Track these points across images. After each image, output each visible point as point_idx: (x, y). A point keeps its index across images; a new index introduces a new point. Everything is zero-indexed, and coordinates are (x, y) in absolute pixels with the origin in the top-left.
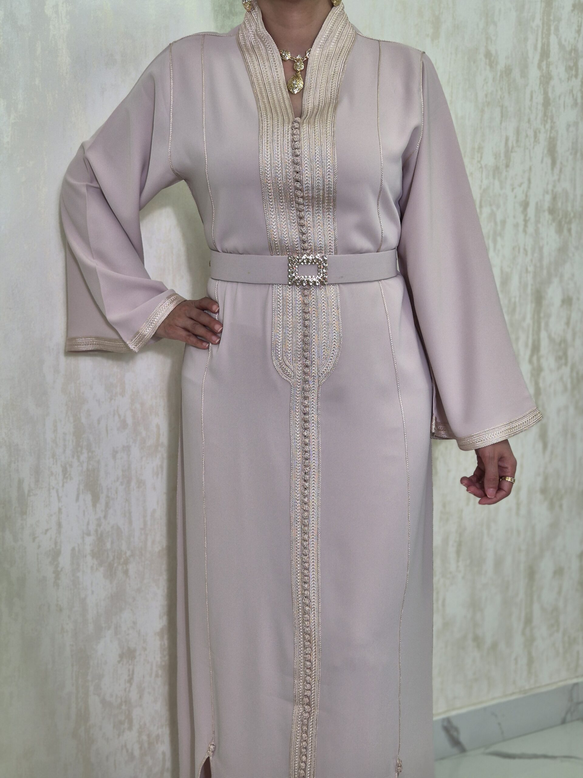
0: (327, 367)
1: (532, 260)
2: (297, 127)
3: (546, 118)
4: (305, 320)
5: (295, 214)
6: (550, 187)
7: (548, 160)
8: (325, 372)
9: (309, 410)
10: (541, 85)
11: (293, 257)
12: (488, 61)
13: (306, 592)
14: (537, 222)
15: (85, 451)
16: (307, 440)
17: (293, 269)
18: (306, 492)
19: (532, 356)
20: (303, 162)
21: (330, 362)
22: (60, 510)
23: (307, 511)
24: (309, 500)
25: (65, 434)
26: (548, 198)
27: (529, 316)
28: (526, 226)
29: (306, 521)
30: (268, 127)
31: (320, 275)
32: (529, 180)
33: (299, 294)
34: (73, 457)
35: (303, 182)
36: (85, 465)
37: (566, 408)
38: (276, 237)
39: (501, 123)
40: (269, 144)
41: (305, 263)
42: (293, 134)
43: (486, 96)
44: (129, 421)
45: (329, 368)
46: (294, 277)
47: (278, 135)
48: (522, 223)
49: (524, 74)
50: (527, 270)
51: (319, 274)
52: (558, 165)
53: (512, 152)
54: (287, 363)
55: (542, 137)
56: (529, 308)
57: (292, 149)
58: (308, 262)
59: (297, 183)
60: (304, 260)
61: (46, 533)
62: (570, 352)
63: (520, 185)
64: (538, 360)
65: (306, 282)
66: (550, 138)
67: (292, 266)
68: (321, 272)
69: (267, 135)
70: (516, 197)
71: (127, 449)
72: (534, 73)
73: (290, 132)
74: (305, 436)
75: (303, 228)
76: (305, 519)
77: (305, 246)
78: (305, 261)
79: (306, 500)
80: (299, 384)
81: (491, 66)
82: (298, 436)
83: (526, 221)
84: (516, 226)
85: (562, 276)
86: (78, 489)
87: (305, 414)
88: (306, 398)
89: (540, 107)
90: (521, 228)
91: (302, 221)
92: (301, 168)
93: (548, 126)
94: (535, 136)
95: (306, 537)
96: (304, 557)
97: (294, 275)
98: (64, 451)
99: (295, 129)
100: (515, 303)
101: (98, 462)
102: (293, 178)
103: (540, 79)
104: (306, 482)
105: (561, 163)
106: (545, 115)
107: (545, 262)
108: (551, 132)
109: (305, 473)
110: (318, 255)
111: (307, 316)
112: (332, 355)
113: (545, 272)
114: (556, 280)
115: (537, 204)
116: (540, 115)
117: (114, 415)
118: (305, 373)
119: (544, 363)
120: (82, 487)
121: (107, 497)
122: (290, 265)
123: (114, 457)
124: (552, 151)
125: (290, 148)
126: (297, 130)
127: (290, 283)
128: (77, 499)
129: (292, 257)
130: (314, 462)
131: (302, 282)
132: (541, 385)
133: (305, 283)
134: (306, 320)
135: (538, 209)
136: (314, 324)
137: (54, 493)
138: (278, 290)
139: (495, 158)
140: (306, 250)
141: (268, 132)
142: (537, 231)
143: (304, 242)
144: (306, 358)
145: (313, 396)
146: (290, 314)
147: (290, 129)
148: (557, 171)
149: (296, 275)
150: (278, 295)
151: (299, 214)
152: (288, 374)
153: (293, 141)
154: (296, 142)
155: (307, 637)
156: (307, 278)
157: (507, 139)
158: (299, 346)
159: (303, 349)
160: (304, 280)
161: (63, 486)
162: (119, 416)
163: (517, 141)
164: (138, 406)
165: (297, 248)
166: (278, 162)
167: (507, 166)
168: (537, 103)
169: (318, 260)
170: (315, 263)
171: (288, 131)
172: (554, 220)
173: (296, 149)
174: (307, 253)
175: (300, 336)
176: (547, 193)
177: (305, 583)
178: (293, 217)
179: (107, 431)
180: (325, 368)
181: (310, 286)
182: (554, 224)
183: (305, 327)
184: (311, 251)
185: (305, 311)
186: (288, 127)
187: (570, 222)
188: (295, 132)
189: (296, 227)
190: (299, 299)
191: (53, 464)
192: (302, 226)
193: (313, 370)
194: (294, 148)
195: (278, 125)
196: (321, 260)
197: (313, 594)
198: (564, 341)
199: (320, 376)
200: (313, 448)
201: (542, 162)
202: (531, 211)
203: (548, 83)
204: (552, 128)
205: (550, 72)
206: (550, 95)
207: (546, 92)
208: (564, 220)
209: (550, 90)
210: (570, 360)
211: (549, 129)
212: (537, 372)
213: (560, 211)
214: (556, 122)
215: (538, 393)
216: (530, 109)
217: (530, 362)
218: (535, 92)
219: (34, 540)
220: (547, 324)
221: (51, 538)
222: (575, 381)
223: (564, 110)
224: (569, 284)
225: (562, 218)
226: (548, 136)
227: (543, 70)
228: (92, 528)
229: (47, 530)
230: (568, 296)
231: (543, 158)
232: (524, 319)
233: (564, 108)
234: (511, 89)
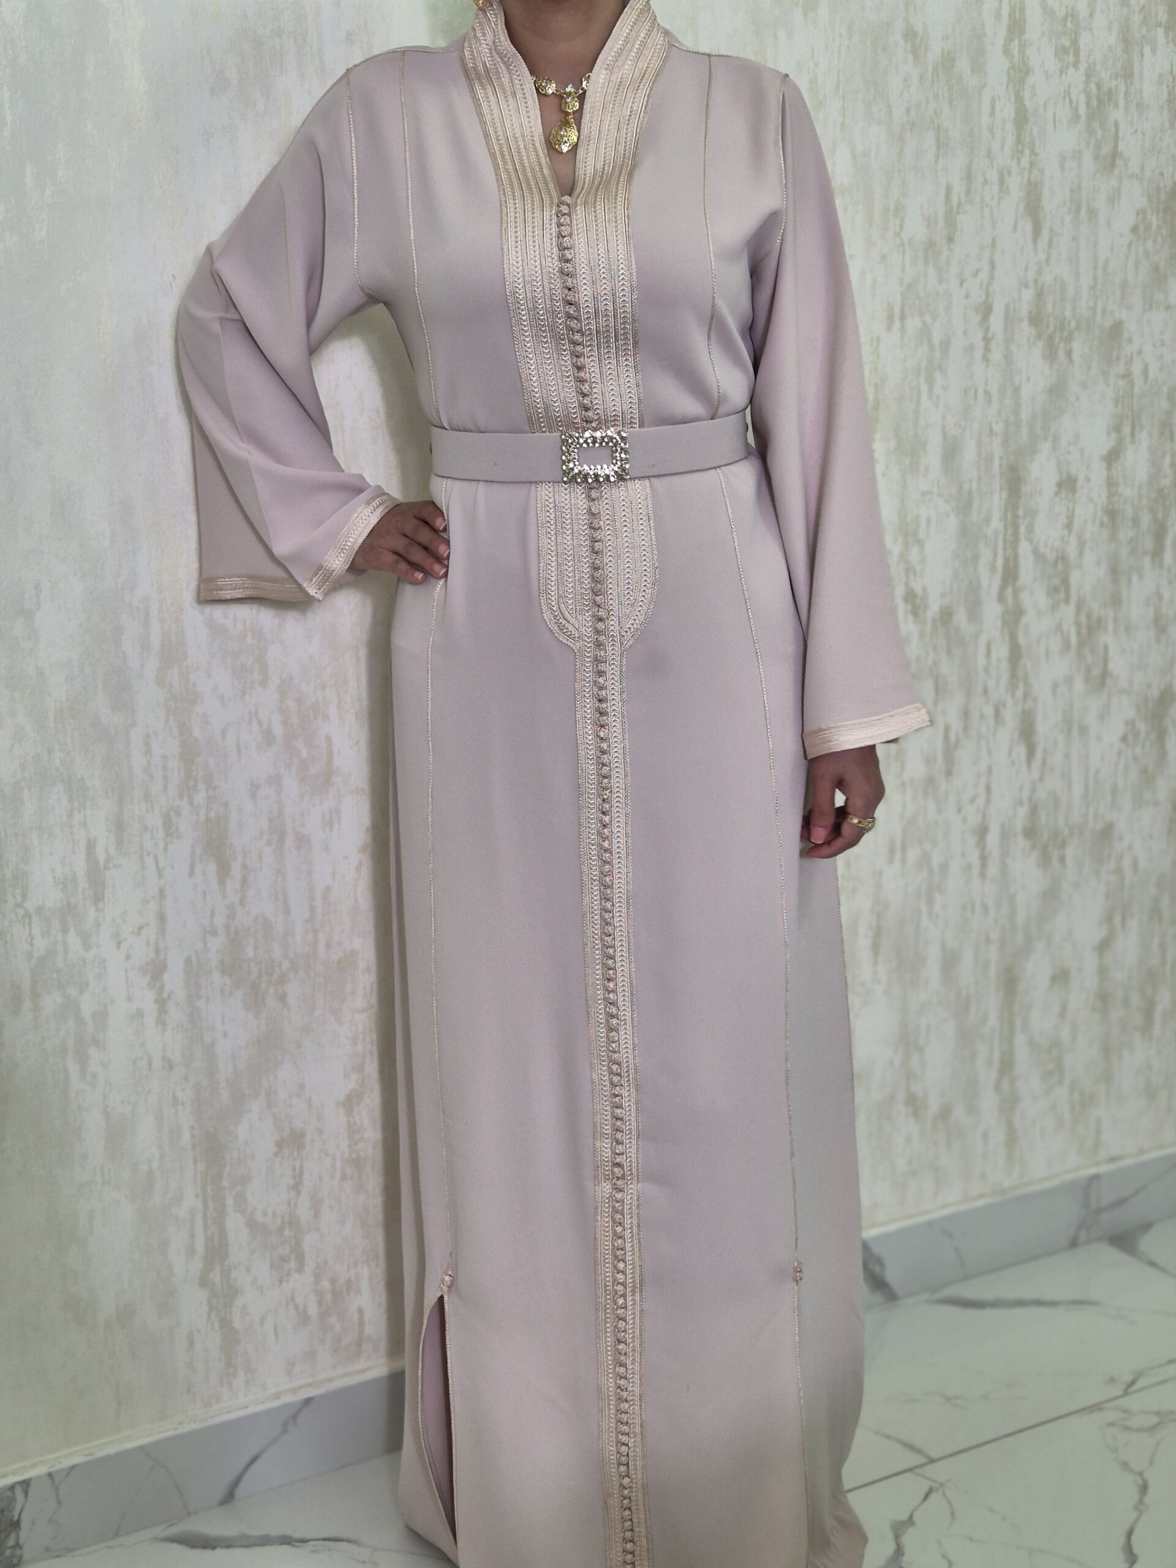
0: (635, 620)
1: (999, 412)
2: (566, 212)
3: (1020, 147)
4: (594, 540)
5: (569, 362)
6: (1031, 275)
7: (1027, 226)
8: (632, 628)
9: (606, 694)
10: (1011, 86)
11: (569, 435)
12: (909, 45)
13: (611, 995)
14: (1009, 340)
15: (201, 786)
16: (604, 745)
17: (570, 455)
18: (606, 830)
19: (1003, 588)
20: (578, 271)
21: (639, 611)
22: (162, 893)
23: (608, 862)
24: (611, 844)
25: (164, 758)
26: (1028, 295)
27: (996, 515)
28: (987, 349)
29: (608, 879)
30: (516, 213)
31: (616, 463)
32: (992, 265)
33: (583, 497)
34: (181, 797)
35: (580, 305)
36: (203, 812)
37: (1069, 680)
38: (538, 401)
39: (937, 161)
40: (519, 242)
41: (591, 445)
42: (559, 225)
43: (908, 110)
44: (278, 730)
45: (637, 622)
46: (572, 469)
47: (534, 227)
48: (980, 344)
49: (978, 66)
50: (991, 430)
51: (614, 461)
52: (1045, 233)
53: (958, 213)
54: (567, 614)
55: (1015, 183)
56: (997, 499)
57: (560, 250)
58: (594, 442)
59: (570, 307)
60: (587, 439)
61: (139, 934)
62: (1075, 577)
63: (975, 274)
64: (1016, 594)
65: (593, 476)
66: (1029, 182)
67: (568, 450)
68: (618, 458)
69: (516, 227)
70: (967, 296)
71: (276, 781)
72: (997, 64)
73: (553, 220)
74: (602, 739)
75: (583, 385)
76: (605, 876)
77: (589, 417)
78: (589, 441)
79: (606, 844)
80: (588, 650)
81: (916, 56)
82: (590, 738)
83: (987, 340)
84: (970, 349)
85: (1056, 439)
86: (193, 855)
87: (600, 701)
88: (601, 673)
89: (1010, 127)
90: (978, 353)
91: (582, 374)
92: (575, 281)
93: (1025, 161)
94: (1002, 181)
95: (609, 905)
96: (606, 938)
97: (571, 465)
98: (165, 788)
99: (563, 215)
100: (970, 492)
101: (226, 805)
102: (563, 300)
103: (1008, 74)
104: (605, 815)
105: (1051, 229)
106: (1019, 140)
107: (1025, 413)
108: (1030, 173)
109: (603, 801)
110: (612, 429)
111: (597, 535)
112: (643, 599)
113: (1025, 432)
114: (1045, 447)
115: (1007, 306)
116: (1010, 141)
117: (250, 721)
118: (598, 632)
119: (1026, 600)
120: (198, 851)
121: (244, 866)
122: (564, 448)
123: (253, 797)
124: (1033, 207)
125: (555, 249)
126: (566, 216)
127: (565, 479)
128: (191, 873)
129: (567, 435)
130: (618, 781)
131: (586, 476)
132: (1021, 640)
133: (591, 478)
134: (596, 542)
135: (1010, 318)
136: (610, 548)
137: (149, 861)
138: (545, 493)
139: (928, 227)
140: (591, 422)
141: (516, 222)
142: (1008, 358)
143: (587, 409)
144: (599, 606)
145: (612, 672)
146: (568, 533)
147: (553, 216)
148: (1043, 243)
149: (575, 465)
150: (547, 500)
151: (577, 362)
152: (569, 633)
153: (560, 236)
154: (565, 237)
155: (615, 1067)
156: (595, 469)
157: (949, 190)
158: (586, 585)
159: (593, 591)
160: (589, 474)
161: (166, 849)
162: (260, 724)
163: (968, 192)
164: (291, 703)
165: (575, 418)
166: (536, 272)
167: (950, 240)
168: (1004, 120)
169: (611, 439)
170: (607, 443)
171: (551, 220)
172: (1039, 336)
173: (565, 249)
174: (593, 427)
175: (586, 569)
176: (1026, 286)
177: (609, 980)
178: (566, 368)
179: (239, 750)
180: (630, 622)
181: (600, 482)
182: (1040, 344)
183: (594, 553)
184: (600, 423)
185: (593, 525)
186: (550, 213)
187: (1069, 339)
188: (562, 221)
189: (572, 383)
190: (582, 506)
191: (147, 811)
192: (582, 381)
193: (612, 625)
194: (562, 248)
195: (533, 209)
196: (618, 438)
197: (623, 999)
198: (1062, 558)
199: (623, 636)
200: (616, 755)
201: (1015, 228)
202: (996, 322)
203: (1022, 81)
204: (1032, 164)
205: (1026, 60)
206: (1027, 102)
207: (1019, 99)
208: (1058, 334)
209: (1027, 94)
210: (1073, 592)
211: (1027, 167)
212: (1013, 617)
213: (1051, 319)
214: (1038, 154)
215: (1016, 655)
216: (991, 130)
217: (1001, 598)
218: (999, 99)
219: (119, 945)
220: (1030, 529)
221: (148, 942)
222: (1084, 631)
223: (1055, 130)
224: (1069, 453)
225: (1055, 331)
226: (1025, 181)
227: (1013, 57)
228: (219, 921)
229: (141, 928)
230: (1069, 476)
231: (1016, 221)
232: (988, 521)
233: (1055, 125)
234: (954, 96)
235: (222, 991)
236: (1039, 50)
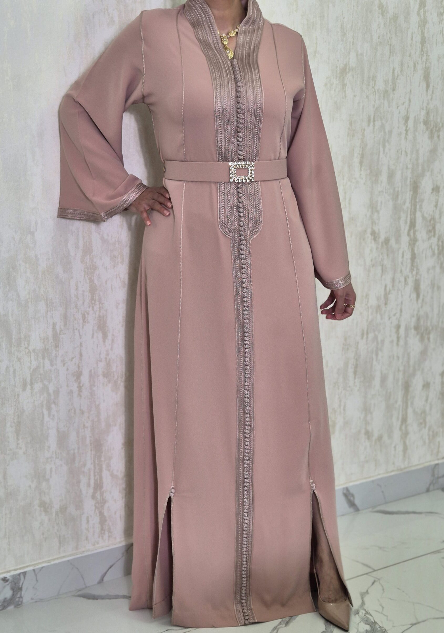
1: (411, 160)
3: (422, 53)
6: (425, 105)
7: (424, 84)
10: (419, 28)
12: (380, 11)
14: (415, 130)
15: (97, 303)
19: (409, 230)
22: (81, 344)
25: (83, 291)
26: (423, 113)
27: (408, 201)
28: (406, 134)
32: (410, 100)
34: (89, 307)
36: (97, 313)
37: (434, 268)
39: (389, 58)
43: (379, 37)
48: (404, 132)
49: (407, 20)
50: (407, 167)
52: (431, 88)
53: (397, 79)
55: (420, 67)
56: (408, 195)
61: (72, 361)
62: (438, 227)
63: (403, 104)
64: (414, 233)
70: (399, 113)
72: (414, 19)
81: (383, 15)
83: (407, 131)
84: (400, 134)
85: (432, 171)
86: (93, 330)
89: (418, 45)
90: (403, 136)
93: (424, 59)
94: (415, 66)
98: (83, 303)
100: (398, 191)
101: (106, 311)
103: (419, 23)
105: (434, 86)
106: (422, 50)
107: (421, 160)
108: (426, 63)
113: (420, 168)
114: (428, 174)
115: (415, 117)
116: (418, 50)
119: (419, 235)
120: (95, 328)
121: (112, 335)
124: (426, 77)
128: (93, 337)
132: (416, 251)
135: (416, 122)
139: (385, 84)
142: (415, 138)
148: (430, 92)
157: (394, 70)
161: (83, 327)
162: (120, 278)
163: (401, 71)
167: (394, 90)
168: (416, 42)
172: (427, 129)
176: (423, 109)
179: (112, 289)
182: (427, 132)
187: (439, 131)
191: (76, 312)
198: (433, 219)
201: (419, 86)
202: (411, 123)
203: (424, 26)
204: (427, 60)
205: (426, 17)
206: (426, 35)
207: (423, 33)
208: (434, 129)
209: (426, 31)
210: (437, 232)
211: (425, 61)
212: (413, 242)
213: (432, 123)
214: (429, 56)
215: (413, 257)
216: (411, 46)
217: (409, 234)
218: (415, 33)
219: (64, 364)
220: (421, 207)
221: (75, 364)
222: (441, 248)
223: (436, 46)
224: (437, 177)
225: (433, 128)
226: (424, 67)
227: (421, 16)
228: (103, 356)
229: (73, 358)
230: (437, 186)
231: (420, 83)
232: (404, 203)
233: (436, 44)
234: (397, 32)
235: (103, 384)
236: (431, 14)
